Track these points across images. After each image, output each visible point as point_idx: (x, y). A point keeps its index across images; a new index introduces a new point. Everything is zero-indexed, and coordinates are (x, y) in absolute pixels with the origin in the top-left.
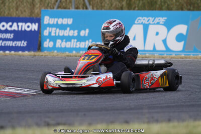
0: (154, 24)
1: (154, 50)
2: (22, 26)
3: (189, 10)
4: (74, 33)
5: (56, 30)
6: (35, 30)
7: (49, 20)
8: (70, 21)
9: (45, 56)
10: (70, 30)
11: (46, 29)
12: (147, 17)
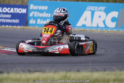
0: (98, 11)
2: (16, 10)
3: (120, 2)
4: (48, 15)
5: (37, 13)
6: (24, 13)
7: (33, 7)
8: (46, 8)
9: (30, 29)
10: (46, 13)
11: (31, 12)
12: (94, 6)
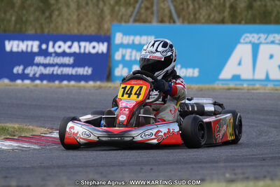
0: (267, 43)
1: (267, 79)
2: (85, 47)
5: (131, 53)
6: (103, 53)
7: (122, 38)
